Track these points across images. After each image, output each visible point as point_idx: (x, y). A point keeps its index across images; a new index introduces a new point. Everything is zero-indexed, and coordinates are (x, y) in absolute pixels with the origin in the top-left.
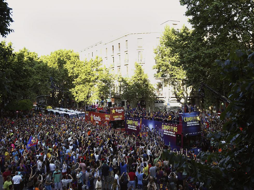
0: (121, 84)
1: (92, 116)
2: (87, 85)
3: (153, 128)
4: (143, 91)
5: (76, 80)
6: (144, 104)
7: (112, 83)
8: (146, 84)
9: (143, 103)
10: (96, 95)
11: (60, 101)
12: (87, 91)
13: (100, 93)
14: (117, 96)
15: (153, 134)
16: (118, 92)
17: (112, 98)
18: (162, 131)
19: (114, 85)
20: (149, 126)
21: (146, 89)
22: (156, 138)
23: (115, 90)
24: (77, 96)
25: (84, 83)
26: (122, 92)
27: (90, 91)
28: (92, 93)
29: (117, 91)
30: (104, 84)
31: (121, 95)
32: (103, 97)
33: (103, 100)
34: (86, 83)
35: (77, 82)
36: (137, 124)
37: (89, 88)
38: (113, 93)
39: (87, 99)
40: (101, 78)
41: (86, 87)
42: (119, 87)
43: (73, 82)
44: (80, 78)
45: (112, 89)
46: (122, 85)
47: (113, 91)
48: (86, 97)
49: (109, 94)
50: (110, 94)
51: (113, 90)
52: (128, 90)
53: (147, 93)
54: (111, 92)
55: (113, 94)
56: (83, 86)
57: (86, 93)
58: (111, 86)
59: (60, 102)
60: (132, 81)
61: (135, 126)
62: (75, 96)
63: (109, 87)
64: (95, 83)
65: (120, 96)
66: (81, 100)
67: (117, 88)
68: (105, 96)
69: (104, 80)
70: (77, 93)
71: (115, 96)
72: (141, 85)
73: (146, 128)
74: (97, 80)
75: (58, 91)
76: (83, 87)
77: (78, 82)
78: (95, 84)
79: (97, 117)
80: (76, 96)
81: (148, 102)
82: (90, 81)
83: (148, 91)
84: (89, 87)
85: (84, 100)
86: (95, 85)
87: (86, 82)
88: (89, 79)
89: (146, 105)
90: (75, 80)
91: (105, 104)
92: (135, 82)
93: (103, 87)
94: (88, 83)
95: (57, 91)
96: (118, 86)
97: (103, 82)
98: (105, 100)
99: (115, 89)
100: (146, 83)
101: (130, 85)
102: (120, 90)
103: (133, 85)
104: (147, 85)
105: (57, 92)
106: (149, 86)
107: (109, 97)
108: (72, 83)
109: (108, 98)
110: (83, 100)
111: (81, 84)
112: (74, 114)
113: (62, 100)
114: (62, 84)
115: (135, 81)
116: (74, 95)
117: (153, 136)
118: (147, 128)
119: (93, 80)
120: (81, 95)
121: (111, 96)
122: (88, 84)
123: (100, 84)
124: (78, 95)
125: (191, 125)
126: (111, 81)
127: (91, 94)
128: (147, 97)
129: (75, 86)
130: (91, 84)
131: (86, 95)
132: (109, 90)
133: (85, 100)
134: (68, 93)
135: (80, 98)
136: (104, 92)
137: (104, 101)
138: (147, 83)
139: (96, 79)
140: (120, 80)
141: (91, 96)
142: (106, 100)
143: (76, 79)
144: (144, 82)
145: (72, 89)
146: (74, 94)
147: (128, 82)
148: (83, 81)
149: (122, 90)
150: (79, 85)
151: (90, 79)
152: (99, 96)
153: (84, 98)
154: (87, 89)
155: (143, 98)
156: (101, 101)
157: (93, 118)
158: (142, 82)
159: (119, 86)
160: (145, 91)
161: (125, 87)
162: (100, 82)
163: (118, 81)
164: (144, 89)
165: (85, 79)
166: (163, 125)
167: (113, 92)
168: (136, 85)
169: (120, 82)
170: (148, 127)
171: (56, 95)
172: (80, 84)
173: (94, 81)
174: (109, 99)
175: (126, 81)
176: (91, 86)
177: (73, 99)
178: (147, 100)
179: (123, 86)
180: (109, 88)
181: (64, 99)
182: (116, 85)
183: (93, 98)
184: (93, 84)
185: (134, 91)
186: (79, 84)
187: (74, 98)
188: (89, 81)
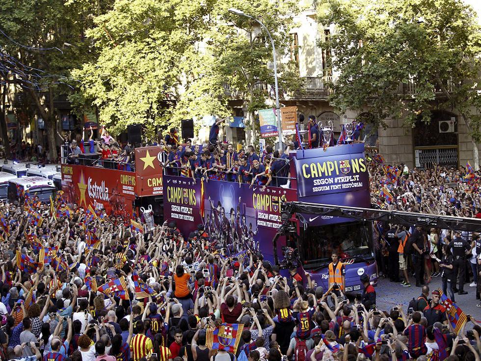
0: (327, 32)
1: (82, 185)
2: (159, 42)
3: (232, 210)
4: (440, 62)
5: (106, 21)
6: (451, 129)
7: (281, 29)
8: (453, 29)
9: (445, 127)
10: (205, 91)
11: (28, 130)
12: (160, 72)
13: (224, 83)
14: (312, 94)
15: (233, 230)
16: (314, 75)
17: (288, 103)
18: (254, 215)
19: (294, 38)
20: (222, 201)
21: (456, 54)
22: (241, 241)
23: (297, 66)
24: (109, 100)
25: (143, 35)
26: (336, 75)
27: (174, 72)
28: (184, 82)
29: (310, 66)
30: (242, 36)
31: (331, 90)
32: (240, 102)
33: (239, 114)
34: (155, 36)
35: (109, 31)
36: (193, 200)
37: (168, 59)
38: (290, 81)
39: (161, 115)
40: (225, 6)
41: (151, 56)
42: (320, 50)
43: (88, 33)
44: (122, 10)
45: (285, 60)
46: (335, 38)
47: (287, 69)
48: (155, 106)
49: (269, 86)
50: (273, 84)
51: (291, 62)
52: (363, 62)
53: (460, 75)
54: (279, 75)
55: (288, 86)
56: (139, 52)
57: (154, 85)
58: (277, 44)
59: (30, 135)
60: (384, 17)
61: (188, 206)
62: (98, 102)
63: (270, 49)
64: (200, 31)
65: (325, 93)
66: (131, 121)
67: (309, 53)
68: (249, 98)
69: (241, 16)
70: (108, 86)
71: (298, 92)
72: (429, 34)
73: (215, 212)
74: (206, 18)
75: (16, 82)
76: (138, 57)
77: (114, 30)
78: (198, 39)
79: (99, 185)
80: (104, 103)
81: (470, 121)
82: (174, 21)
83: (466, 64)
84: (167, 54)
85: (147, 122)
86: (197, 43)
87: (152, 27)
88: (167, 14)
89: (461, 138)
90: (96, 20)
91: (250, 136)
92: (399, 18)
93: (238, 48)
94: (163, 33)
95: (11, 78)
96: (312, 42)
97: (240, 25)
98: (248, 117)
99: (302, 57)
100: (455, 24)
101: (372, 39)
102: (326, 64)
103: (391, 36)
104: (462, 35)
105: (12, 87)
106: (470, 37)
107: (269, 102)
108: (83, 35)
109: (264, 107)
110: (142, 121)
111: (129, 38)
112: (45, 183)
113: (37, 123)
114: (34, 43)
115: (401, 15)
116: (94, 99)
117: (235, 237)
118: (218, 209)
119: (188, 15)
120: (128, 97)
121: (281, 94)
122: (165, 39)
123: (222, 38)
124: (113, 97)
125: (328, 188)
126: (281, 16)
127: (181, 90)
128: (463, 93)
129: (100, 49)
130: (176, 36)
131: (154, 96)
132: (272, 66)
133: (150, 120)
134: (64, 86)
135: (123, 110)
136: (241, 77)
137: (245, 120)
138: (459, 23)
139: (203, 11)
140: (325, 10)
141: (177, 98)
142: (257, 119)
143: (103, 18)
144: (447, 20)
145: (85, 66)
146: (98, 90)
147: (361, 21)
148: (139, 24)
149: (336, 64)
150: (117, 43)
151: (172, 11)
152: (219, 97)
153: (148, 112)
154: (157, 62)
155: (440, 99)
156: (232, 121)
157: (87, 190)
158: (436, 19)
159: (320, 45)
160: (451, 65)
161: (350, 47)
162: (224, 24)
163: (313, 17)
164: (446, 55)
165: (146, 13)
166: (254, 195)
167: (291, 75)
168: (405, 33)
169: (322, 21)
170: (221, 206)
171: (9, 100)
172: (121, 40)
173: (192, 23)
174: (271, 112)
175: (355, 15)
176: (180, 48)
177: (90, 117)
178: (464, 110)
179: (341, 44)
180: (269, 56)
181: (49, 120)
182: (305, 38)
183: (189, 110)
184: (186, 37)
185: (393, 65)
186: (120, 38)
187: (97, 110)
188: (167, 25)
